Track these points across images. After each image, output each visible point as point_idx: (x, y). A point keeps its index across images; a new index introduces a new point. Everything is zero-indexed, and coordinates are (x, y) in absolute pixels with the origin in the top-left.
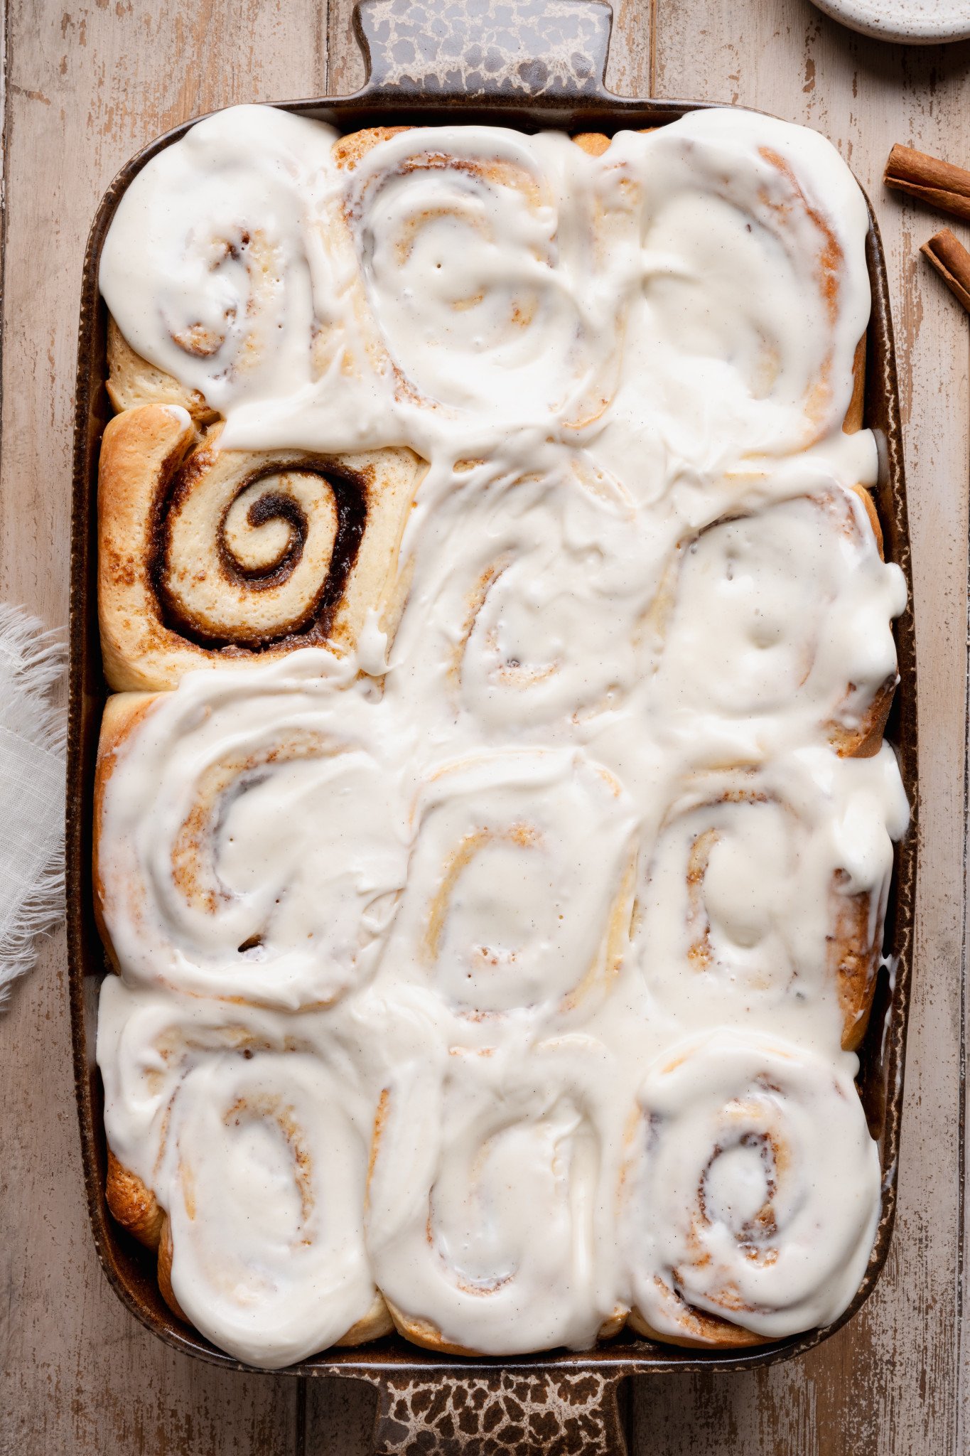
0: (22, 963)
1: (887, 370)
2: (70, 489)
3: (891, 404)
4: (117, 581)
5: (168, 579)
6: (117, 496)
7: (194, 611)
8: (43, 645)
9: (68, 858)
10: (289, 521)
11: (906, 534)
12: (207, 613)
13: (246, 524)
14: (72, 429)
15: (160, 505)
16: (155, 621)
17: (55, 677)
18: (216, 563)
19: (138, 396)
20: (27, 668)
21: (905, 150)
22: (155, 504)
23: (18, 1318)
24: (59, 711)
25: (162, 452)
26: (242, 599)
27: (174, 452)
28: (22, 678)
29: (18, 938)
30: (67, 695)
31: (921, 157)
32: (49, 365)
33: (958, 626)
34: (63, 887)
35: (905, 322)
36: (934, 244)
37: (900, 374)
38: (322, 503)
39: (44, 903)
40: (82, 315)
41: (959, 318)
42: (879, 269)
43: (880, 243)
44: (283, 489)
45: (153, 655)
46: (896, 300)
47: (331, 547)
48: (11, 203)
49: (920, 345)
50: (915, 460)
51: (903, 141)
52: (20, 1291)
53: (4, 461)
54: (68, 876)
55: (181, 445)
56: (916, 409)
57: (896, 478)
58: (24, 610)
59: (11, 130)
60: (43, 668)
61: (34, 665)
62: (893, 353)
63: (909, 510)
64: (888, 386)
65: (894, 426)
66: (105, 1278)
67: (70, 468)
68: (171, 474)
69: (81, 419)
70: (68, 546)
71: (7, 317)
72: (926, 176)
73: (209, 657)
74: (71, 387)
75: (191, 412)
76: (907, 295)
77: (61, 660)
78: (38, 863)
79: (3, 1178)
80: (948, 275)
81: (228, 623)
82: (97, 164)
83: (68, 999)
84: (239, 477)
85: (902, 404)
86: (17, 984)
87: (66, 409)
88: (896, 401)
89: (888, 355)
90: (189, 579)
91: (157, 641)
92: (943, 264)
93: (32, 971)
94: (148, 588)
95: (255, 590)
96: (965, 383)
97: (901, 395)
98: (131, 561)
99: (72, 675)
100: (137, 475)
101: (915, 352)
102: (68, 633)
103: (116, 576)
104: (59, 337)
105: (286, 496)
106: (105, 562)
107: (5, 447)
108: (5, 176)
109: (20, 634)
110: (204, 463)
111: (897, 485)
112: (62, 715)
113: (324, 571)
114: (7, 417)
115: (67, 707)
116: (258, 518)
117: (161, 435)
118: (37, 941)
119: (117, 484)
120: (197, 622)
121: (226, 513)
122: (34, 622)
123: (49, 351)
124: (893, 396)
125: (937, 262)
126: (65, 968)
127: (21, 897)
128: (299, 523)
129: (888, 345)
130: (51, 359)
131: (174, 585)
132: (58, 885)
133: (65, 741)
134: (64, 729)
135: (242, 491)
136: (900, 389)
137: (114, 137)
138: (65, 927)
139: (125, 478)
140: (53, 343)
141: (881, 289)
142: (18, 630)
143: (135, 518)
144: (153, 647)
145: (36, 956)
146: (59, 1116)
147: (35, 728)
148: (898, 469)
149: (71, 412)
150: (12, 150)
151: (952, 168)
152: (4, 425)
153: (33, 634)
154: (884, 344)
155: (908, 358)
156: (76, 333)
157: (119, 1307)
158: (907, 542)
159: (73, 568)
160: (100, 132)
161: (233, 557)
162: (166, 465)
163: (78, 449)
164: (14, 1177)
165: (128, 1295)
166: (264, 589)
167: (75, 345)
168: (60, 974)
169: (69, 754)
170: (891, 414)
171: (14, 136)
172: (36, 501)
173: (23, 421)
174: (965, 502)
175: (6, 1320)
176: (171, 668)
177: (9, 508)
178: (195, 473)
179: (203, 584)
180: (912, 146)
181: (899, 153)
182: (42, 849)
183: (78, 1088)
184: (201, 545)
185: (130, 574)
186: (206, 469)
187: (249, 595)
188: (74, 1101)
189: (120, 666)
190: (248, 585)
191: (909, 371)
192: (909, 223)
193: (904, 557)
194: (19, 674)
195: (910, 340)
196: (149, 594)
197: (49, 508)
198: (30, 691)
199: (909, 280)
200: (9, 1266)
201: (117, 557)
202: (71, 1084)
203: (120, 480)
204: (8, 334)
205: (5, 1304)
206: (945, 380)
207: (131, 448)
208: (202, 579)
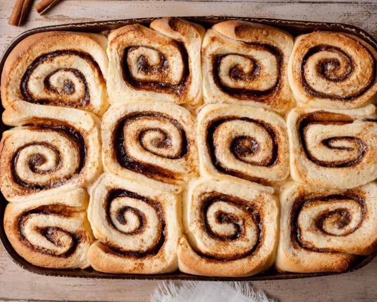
0: (262, 295)
1: (78, 26)
2: (115, 280)
3: (89, 24)
4: (142, 268)
5: (143, 251)
6: (116, 268)
7: (153, 242)
8: (163, 288)
9: (230, 281)
10: (125, 211)
11: (129, 20)
12: (153, 238)
13: (126, 226)
14: (96, 279)
15: (119, 254)
16: (155, 257)
17: (174, 285)
18: (138, 236)
19: (86, 260)
20: (171, 294)
21: (10, 20)
22: (119, 256)
23: (372, 296)
24: (184, 284)
25: (102, 253)
26: (149, 227)
27: (103, 250)
28: (174, 295)
29: (255, 296)
30: (179, 281)
31: (12, 15)
32: (77, 287)
33: (158, 4)
34: (239, 282)
35: (63, 20)
36: (39, 11)
37: (80, 22)
38: (119, 202)
39: (244, 288)
40: (61, 276)
41: (62, 4)
42: (47, 28)
43: (39, 28)
44: (115, 214)
45: (166, 258)
46: (57, 23)
47: (133, 199)
48: (27, 298)
49: (70, 16)
50: (106, 17)
51: (7, 21)
52: (364, 295)
53: (107, 300)
54: (235, 281)
55: (100, 247)
56: (90, 17)
57: (112, 23)
58: (153, 294)
59: (4, 298)
60: (171, 288)
61: (170, 291)
62: (73, 24)
63: (122, 19)
64: (83, 25)
65: (96, 24)
66: (360, 269)
67: (109, 280)
68: (110, 250)
69: (93, 277)
70: (133, 280)
71: (62, 300)
72: (18, 14)
73: (167, 240)
74: (83, 279)
75: (91, 244)
76: (55, 19)
77: (168, 283)
78: (231, 290)
79: (329, 301)
80: (49, 7)
81: (156, 232)
82: (14, 271)
83: (273, 281)
84: (111, 229)
85: (89, 21)
86: (269, 297)
87: (91, 281)
88: (88, 23)
89: (74, 25)
90: (143, 244)
91: (161, 256)
92: (44, 9)
93: (265, 292)
94: (145, 258)
95: (146, 223)
96: (82, 1)
97: (86, 22)
98: (136, 264)
99: (173, 279)
100: (110, 261)
101: (72, 17)
102: (160, 281)
103: (141, 269)
104: (68, 283)
105: (117, 213)
106: (136, 272)
107: (102, 300)
108: (18, 300)
109: (160, 296)
110: (106, 240)
111: (114, 23)
112: (185, 282)
113: (140, 201)
114: (93, 300)
115: (183, 281)
116: (124, 222)
117: (97, 254)
118: (255, 290)
119: (112, 268)
120: (156, 241)
121: (122, 232)
122: (156, 291)
123: (72, 286)
124: (87, 24)
125: (44, 10)
126: (264, 281)
127: (242, 295)
128: (126, 209)
129: (71, 25)
130: (75, 286)
131: (144, 249)
132: (238, 284)
133: (193, 282)
134: (190, 282)
135: (115, 227)
136: (84, 22)
137: (6, 266)
138: (251, 281)
139: (110, 265)
140: (70, 285)
141: (53, 28)
142: (159, 296)
143: (123, 262)
144: (163, 258)
145: (260, 291)
146: (310, 283)
147: (189, 290)
148: (109, 22)
149: (91, 280)
150: (10, 298)
151: (15, 6)
152: (95, 300)
153: (160, 291)
154: (70, 27)
155: (75, 19)
156: (67, 278)
157: (369, 265)
158: (132, 19)
159: (140, 279)
160: (4, 271)
161: (136, 229)
162: (106, 252)
163: (102, 277)
164: (328, 297)
165: (365, 262)
166: (146, 220)
167: (70, 278)
168: (266, 283)
169: (197, 280)
170: (92, 25)
171: (5, 297)
172: (119, 291)
173: (94, 295)
174: (119, 2)
175: (373, 300)
176: (170, 252)
177: (121, 299)
178: (109, 243)
179: (144, 240)
180: (9, 18)
181: (11, 22)
182: (227, 289)
183: (301, 278)
184: (132, 241)
185: (140, 264)
186: (108, 240)
187: (148, 225)
188: (305, 279)
189: (169, 268)
190: (144, 225)
191: (78, 19)
192: (33, 19)
193: (136, 21)
194: (172, 296)
195: (69, 19)
196: (147, 258)
197: (121, 286)
198: (178, 292)
199: (50, 19)
200: (356, 299)
201: (135, 268)
202: (300, 280)
203: (111, 267)
204: (67, 299)
205: (368, 300)
206: (81, 8)
207: (101, 263)
208: (143, 240)
